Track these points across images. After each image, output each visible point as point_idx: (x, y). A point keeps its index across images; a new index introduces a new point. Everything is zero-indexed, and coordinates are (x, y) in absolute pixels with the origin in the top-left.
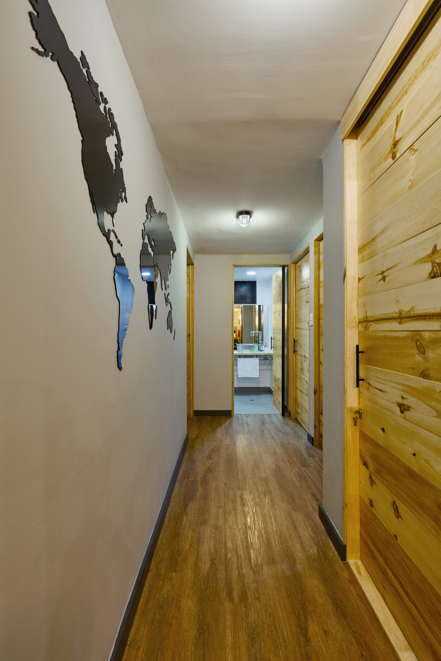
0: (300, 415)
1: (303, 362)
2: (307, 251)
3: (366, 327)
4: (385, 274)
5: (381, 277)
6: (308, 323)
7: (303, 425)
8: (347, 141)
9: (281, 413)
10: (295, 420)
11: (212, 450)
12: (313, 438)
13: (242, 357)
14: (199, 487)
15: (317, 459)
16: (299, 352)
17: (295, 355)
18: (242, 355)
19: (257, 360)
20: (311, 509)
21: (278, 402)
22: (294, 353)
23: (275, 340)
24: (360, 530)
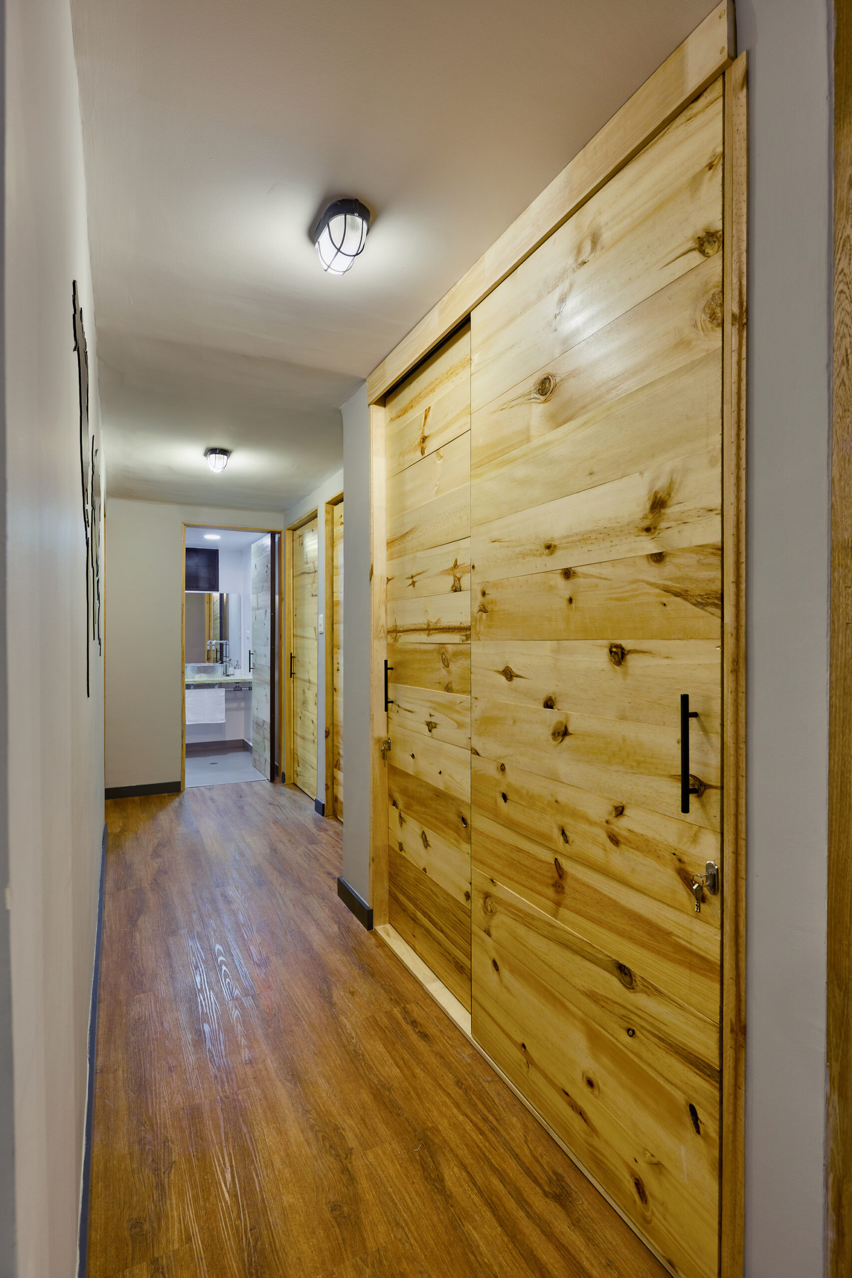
0: (301, 775)
1: (306, 690)
2: (313, 515)
3: (395, 638)
4: (415, 579)
5: (410, 581)
6: (315, 629)
7: (306, 791)
8: (374, 408)
9: (269, 779)
10: (292, 786)
11: (158, 845)
12: (324, 805)
13: (192, 687)
14: (150, 894)
15: (331, 833)
16: (299, 675)
17: (292, 679)
18: (193, 684)
19: (222, 692)
20: (326, 889)
21: (263, 760)
22: (291, 677)
23: (256, 656)
24: (390, 887)
